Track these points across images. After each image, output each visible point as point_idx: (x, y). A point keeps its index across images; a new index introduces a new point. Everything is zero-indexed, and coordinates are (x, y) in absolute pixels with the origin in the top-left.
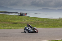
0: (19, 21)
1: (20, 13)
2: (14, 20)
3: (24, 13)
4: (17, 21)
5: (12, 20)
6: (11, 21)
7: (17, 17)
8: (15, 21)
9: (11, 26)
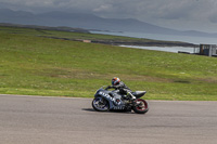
0: (198, 75)
1: (201, 46)
2: (179, 69)
3: (214, 46)
4: (188, 75)
5: (170, 69)
6: (167, 72)
7: (188, 60)
8: (183, 74)
9: (168, 92)
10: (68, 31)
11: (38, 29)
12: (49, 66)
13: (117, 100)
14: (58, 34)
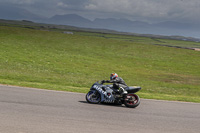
10: (181, 40)
11: (153, 38)
12: (163, 72)
13: (108, 94)
14: (171, 43)
